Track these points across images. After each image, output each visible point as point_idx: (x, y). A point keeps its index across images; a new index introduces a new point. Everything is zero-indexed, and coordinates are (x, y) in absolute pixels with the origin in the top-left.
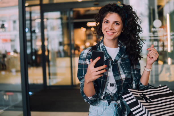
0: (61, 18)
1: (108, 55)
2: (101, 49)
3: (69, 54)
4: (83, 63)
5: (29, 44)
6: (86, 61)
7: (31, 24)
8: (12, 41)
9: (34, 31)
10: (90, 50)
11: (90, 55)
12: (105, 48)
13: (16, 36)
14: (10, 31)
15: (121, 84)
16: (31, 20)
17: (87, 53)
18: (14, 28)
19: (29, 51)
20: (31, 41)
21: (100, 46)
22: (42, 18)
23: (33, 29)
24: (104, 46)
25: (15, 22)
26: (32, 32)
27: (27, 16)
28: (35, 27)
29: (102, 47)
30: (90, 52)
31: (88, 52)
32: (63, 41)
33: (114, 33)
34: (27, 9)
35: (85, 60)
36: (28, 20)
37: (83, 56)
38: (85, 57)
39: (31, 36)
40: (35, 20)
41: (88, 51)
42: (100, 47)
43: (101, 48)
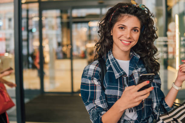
0: (61, 17)
1: (122, 70)
2: (111, 63)
3: (68, 55)
4: (89, 83)
5: (24, 44)
6: (94, 81)
7: (27, 23)
8: (6, 40)
9: (31, 31)
10: (97, 64)
11: (98, 72)
12: (116, 61)
13: (11, 35)
14: (5, 29)
15: (142, 107)
16: (28, 18)
17: (94, 70)
18: (10, 27)
19: (25, 52)
20: (27, 40)
21: (110, 60)
22: (40, 16)
23: (30, 28)
24: (114, 58)
25: (10, 20)
26: (29, 31)
27: (24, 14)
28: (32, 25)
29: (112, 60)
30: (97, 67)
31: (95, 68)
32: (62, 41)
33: (131, 42)
34: (24, 6)
35: (93, 79)
36: (24, 18)
37: (89, 73)
38: (92, 75)
39: (28, 36)
40: (32, 18)
41: (95, 66)
42: (108, 60)
43: (110, 61)
